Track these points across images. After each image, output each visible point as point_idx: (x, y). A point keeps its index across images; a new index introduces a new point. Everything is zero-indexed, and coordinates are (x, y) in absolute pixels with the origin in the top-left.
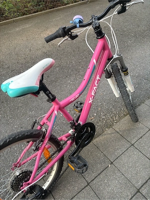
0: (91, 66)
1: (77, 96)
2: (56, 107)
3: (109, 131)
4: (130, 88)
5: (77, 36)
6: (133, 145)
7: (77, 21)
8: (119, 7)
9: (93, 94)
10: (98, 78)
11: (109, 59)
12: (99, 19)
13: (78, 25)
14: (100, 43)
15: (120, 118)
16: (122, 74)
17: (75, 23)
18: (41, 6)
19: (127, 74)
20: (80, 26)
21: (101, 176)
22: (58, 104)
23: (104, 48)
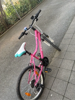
0: (36, 40)
1: (37, 50)
2: (33, 56)
3: (53, 59)
4: (52, 41)
5: (27, 33)
6: (63, 59)
7: (26, 29)
8: (36, 20)
9: (41, 48)
10: (40, 42)
11: (41, 35)
12: (32, 25)
13: (26, 30)
14: (35, 32)
15: (55, 53)
16: (47, 38)
17: (25, 30)
18: (4, 30)
19: (48, 37)
20: (27, 30)
21: (58, 73)
22: (32, 55)
23: (37, 32)
